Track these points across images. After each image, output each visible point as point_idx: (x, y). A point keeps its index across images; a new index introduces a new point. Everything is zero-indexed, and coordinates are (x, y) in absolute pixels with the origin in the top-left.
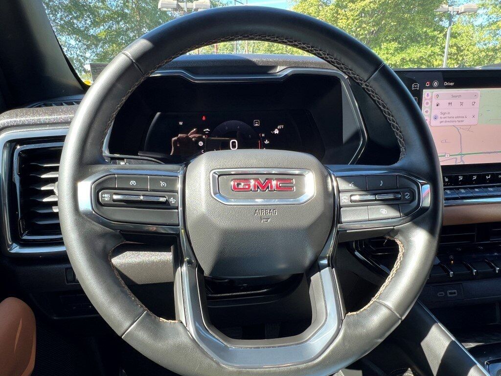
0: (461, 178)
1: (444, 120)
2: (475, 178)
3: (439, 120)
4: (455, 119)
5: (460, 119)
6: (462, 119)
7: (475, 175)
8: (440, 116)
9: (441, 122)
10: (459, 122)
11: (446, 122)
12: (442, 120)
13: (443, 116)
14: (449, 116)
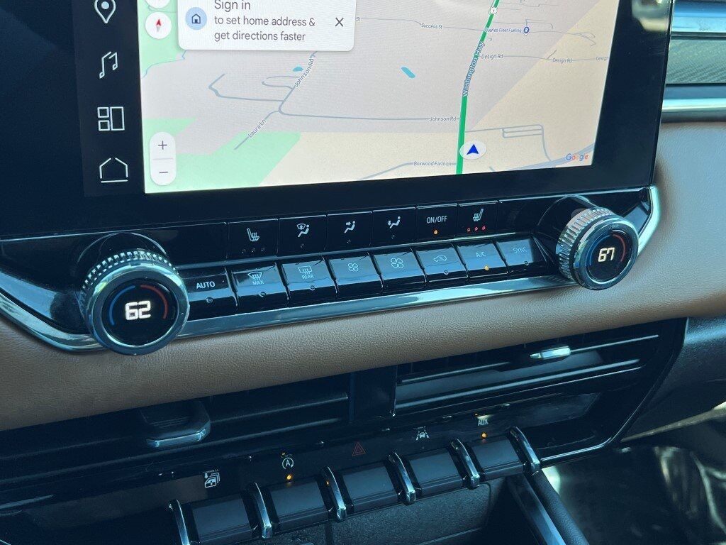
0: (304, 229)
1: (232, 29)
2: (351, 227)
3: (210, 28)
4: (269, 29)
5: (290, 29)
6: (298, 30)
7: (350, 218)
8: (210, 11)
9: (219, 37)
10: (287, 37)
11: (238, 36)
12: (224, 28)
13: (222, 13)
14: (250, 14)
